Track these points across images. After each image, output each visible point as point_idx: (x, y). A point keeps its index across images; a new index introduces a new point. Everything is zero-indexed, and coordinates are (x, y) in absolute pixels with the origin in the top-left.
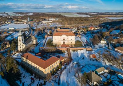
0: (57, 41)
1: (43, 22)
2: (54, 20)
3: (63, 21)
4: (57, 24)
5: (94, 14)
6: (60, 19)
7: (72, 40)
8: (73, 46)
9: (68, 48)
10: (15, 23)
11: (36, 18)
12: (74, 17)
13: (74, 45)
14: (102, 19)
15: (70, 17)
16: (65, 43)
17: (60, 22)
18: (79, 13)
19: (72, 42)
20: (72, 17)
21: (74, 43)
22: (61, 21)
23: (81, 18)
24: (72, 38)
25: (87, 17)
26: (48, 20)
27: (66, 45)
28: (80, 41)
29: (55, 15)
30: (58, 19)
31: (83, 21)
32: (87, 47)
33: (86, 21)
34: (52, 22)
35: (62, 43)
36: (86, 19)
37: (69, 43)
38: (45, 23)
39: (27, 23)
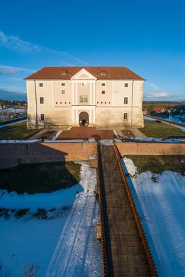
0: (48, 109)
7: (126, 101)
13: (140, 129)
16: (92, 121)
19: (125, 116)
21: (137, 118)
24: (127, 92)
27: (94, 128)
35: (75, 121)
37: (112, 122)
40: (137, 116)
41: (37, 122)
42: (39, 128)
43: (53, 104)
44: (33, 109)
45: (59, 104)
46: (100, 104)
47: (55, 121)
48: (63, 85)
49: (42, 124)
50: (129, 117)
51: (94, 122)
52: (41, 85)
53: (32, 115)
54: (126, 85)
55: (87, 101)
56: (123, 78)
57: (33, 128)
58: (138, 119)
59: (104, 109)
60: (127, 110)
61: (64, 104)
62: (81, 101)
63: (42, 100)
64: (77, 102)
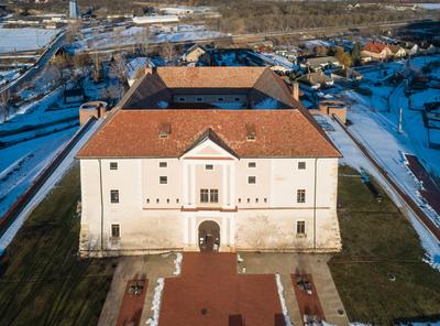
1: (136, 20)
2: (191, 12)
3: (226, 15)
4: (199, 27)
6: (216, 8)
10: (5, 27)
11: (109, 6)
17: (214, 19)
22: (217, 16)
26: (163, 13)
30: (204, 10)
34: (176, 19)
38: (143, 25)
39: (59, 25)
40: (326, 228)
41: (102, 242)
43: (141, 203)
44: (94, 221)
45: (153, 204)
46: (245, 204)
48: (164, 165)
50: (309, 229)
51: (232, 242)
52: (114, 167)
54: (301, 165)
55: (215, 199)
58: (327, 234)
59: (253, 214)
60: (304, 215)
61: (164, 203)
62: (204, 198)
63: (115, 197)
64: (196, 202)
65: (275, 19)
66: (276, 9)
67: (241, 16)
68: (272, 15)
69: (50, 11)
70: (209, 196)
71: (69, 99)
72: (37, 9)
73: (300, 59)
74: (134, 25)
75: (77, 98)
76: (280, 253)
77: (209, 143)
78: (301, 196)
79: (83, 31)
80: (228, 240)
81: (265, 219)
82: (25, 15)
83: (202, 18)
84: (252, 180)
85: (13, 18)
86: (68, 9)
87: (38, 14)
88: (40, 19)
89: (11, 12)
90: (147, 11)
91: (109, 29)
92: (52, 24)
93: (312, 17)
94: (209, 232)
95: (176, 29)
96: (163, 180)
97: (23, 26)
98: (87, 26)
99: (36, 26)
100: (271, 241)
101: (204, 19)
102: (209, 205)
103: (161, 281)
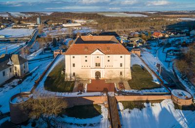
1: (64, 25)
2: (85, 22)
3: (100, 22)
4: (90, 28)
5: (152, 13)
6: (96, 20)
8: (127, 85)
9: (111, 94)
11: (52, 20)
12: (119, 18)
14: (168, 19)
15: (113, 17)
17: (95, 24)
18: (128, 13)
19: (121, 73)
20: (117, 17)
22: (97, 23)
23: (132, 18)
25: (143, 17)
26: (74, 22)
28: (143, 68)
29: (87, 14)
30: (91, 21)
31: (137, 23)
32: (173, 91)
33: (142, 23)
34: (80, 25)
35: (92, 76)
36: (142, 20)
38: (67, 27)
39: (34, 27)
40: (128, 73)
41: (71, 77)
42: (72, 80)
43: (81, 67)
44: (69, 70)
45: (84, 67)
46: (107, 67)
47: (81, 76)
48: (86, 57)
49: (73, 78)
50: (123, 74)
51: (104, 77)
52: (74, 57)
53: (68, 73)
54: (121, 57)
55: (99, 65)
56: (119, 54)
57: (69, 80)
58: (128, 75)
60: (122, 70)
61: (86, 67)
62: (96, 65)
63: (74, 65)
64: (94, 66)
65: (119, 24)
66: (120, 20)
67: (106, 23)
68: (118, 23)
69: (29, 22)
70: (98, 65)
71: (46, 51)
72: (24, 21)
73: (128, 39)
74: (64, 27)
75: (49, 51)
76: (116, 79)
77: (98, 51)
78: (121, 65)
79: (44, 29)
80: (103, 76)
81: (112, 71)
82: (19, 23)
83: (91, 24)
84: (109, 61)
85: (15, 25)
86: (36, 21)
87: (24, 23)
88: (26, 25)
89: (13, 22)
90: (68, 22)
91: (54, 29)
92: (31, 27)
93: (134, 23)
94: (98, 74)
95: (80, 28)
96: (86, 61)
97: (20, 28)
98: (45, 28)
99: (25, 28)
100: (114, 77)
101: (91, 25)
102: (98, 67)
103: (87, 84)
